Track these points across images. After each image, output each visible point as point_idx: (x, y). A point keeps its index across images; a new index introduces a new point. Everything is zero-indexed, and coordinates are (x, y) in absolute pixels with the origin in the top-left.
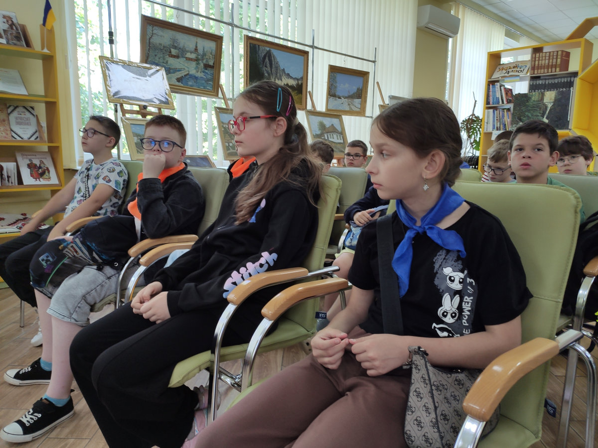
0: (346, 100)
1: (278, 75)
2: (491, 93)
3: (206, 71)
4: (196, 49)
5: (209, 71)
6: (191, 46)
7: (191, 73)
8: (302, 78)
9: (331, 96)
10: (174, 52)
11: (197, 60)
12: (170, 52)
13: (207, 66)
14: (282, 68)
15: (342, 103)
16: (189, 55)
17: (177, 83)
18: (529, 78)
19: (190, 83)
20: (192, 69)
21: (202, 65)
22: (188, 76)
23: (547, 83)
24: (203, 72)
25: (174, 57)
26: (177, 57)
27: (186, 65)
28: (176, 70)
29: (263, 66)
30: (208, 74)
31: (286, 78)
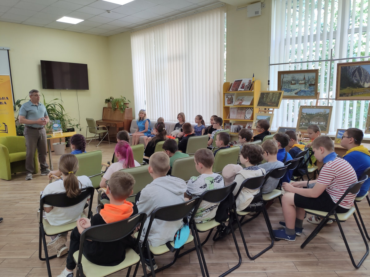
1: (368, 80)
3: (311, 87)
4: (304, 79)
5: (312, 87)
6: (302, 78)
10: (293, 82)
11: (305, 83)
13: (310, 85)
16: (300, 82)
17: (295, 95)
19: (302, 94)
20: (303, 88)
21: (308, 85)
22: (301, 91)
24: (309, 88)
25: (293, 84)
26: (295, 84)
27: (299, 86)
28: (294, 90)
29: (353, 77)
30: (312, 88)
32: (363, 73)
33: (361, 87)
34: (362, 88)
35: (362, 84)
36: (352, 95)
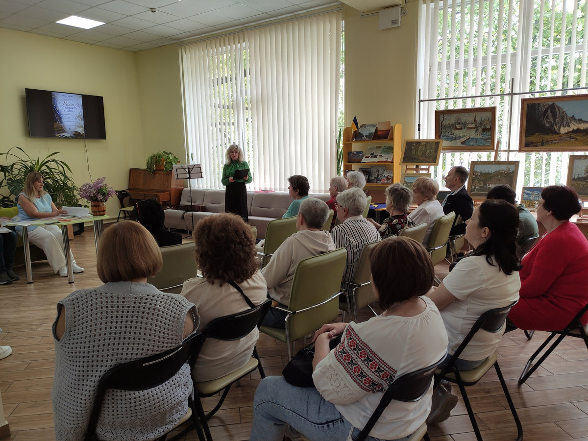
1: (565, 123)
3: (484, 133)
4: (475, 121)
6: (471, 120)
7: (471, 137)
10: (458, 126)
11: (476, 128)
12: (456, 127)
14: (570, 115)
16: (469, 126)
17: (462, 145)
19: (471, 144)
20: (472, 134)
21: (481, 130)
22: (470, 139)
24: (482, 134)
25: (459, 129)
26: (461, 129)
27: (468, 132)
28: (460, 137)
29: (544, 119)
30: (486, 135)
31: (576, 124)
32: (558, 114)
33: (555, 133)
34: (557, 135)
35: (556, 128)
36: (542, 145)
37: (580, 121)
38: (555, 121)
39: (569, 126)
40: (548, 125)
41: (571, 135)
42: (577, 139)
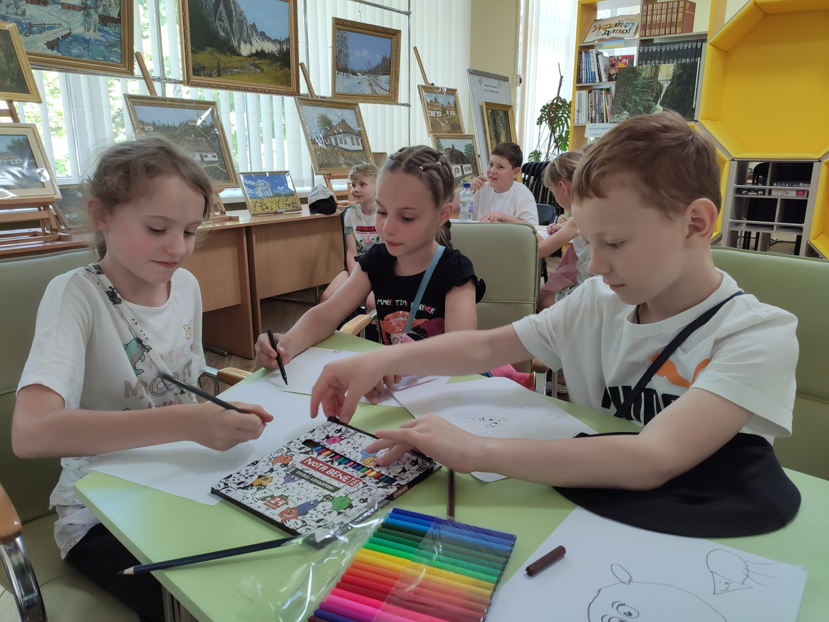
0: (366, 76)
1: (245, 34)
2: (583, 64)
7: (74, 32)
8: (288, 40)
9: (340, 70)
11: (84, 8)
13: (105, 20)
14: (250, 22)
15: (359, 83)
18: (638, 43)
20: (76, 24)
21: (96, 17)
23: (663, 50)
25: (38, 3)
26: (43, 3)
27: (63, 17)
28: (43, 28)
29: (215, 19)
30: (109, 34)
31: (258, 41)
32: (234, 13)
33: (235, 52)
34: (238, 58)
35: (236, 44)
36: (219, 75)
37: (263, 36)
38: (231, 28)
39: (251, 44)
40: (222, 34)
41: (254, 60)
42: (262, 71)
